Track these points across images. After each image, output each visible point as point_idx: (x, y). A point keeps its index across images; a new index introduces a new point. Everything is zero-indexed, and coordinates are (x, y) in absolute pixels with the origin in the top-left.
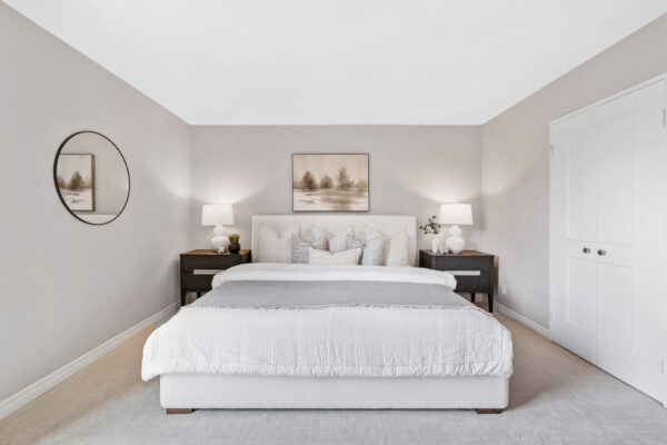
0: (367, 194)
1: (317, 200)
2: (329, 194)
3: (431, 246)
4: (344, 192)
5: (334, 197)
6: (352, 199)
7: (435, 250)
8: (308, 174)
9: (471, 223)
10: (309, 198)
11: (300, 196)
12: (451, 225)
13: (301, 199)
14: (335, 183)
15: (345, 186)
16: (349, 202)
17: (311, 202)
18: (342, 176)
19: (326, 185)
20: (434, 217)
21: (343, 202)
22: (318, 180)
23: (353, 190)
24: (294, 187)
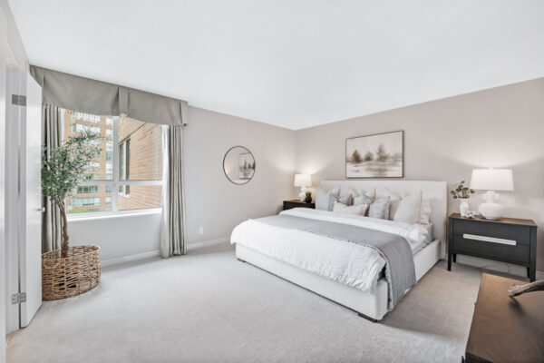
0: (401, 163)
1: (362, 170)
2: (370, 165)
3: (459, 209)
4: (382, 163)
5: (374, 167)
6: (388, 168)
7: (463, 215)
8: (356, 152)
9: (512, 189)
10: (356, 169)
11: (351, 167)
12: (485, 191)
13: (352, 169)
14: (375, 156)
15: (383, 158)
16: (385, 170)
17: (357, 171)
18: (381, 150)
19: (368, 158)
20: (463, 182)
21: (380, 170)
22: (363, 155)
23: (389, 161)
24: (347, 161)
